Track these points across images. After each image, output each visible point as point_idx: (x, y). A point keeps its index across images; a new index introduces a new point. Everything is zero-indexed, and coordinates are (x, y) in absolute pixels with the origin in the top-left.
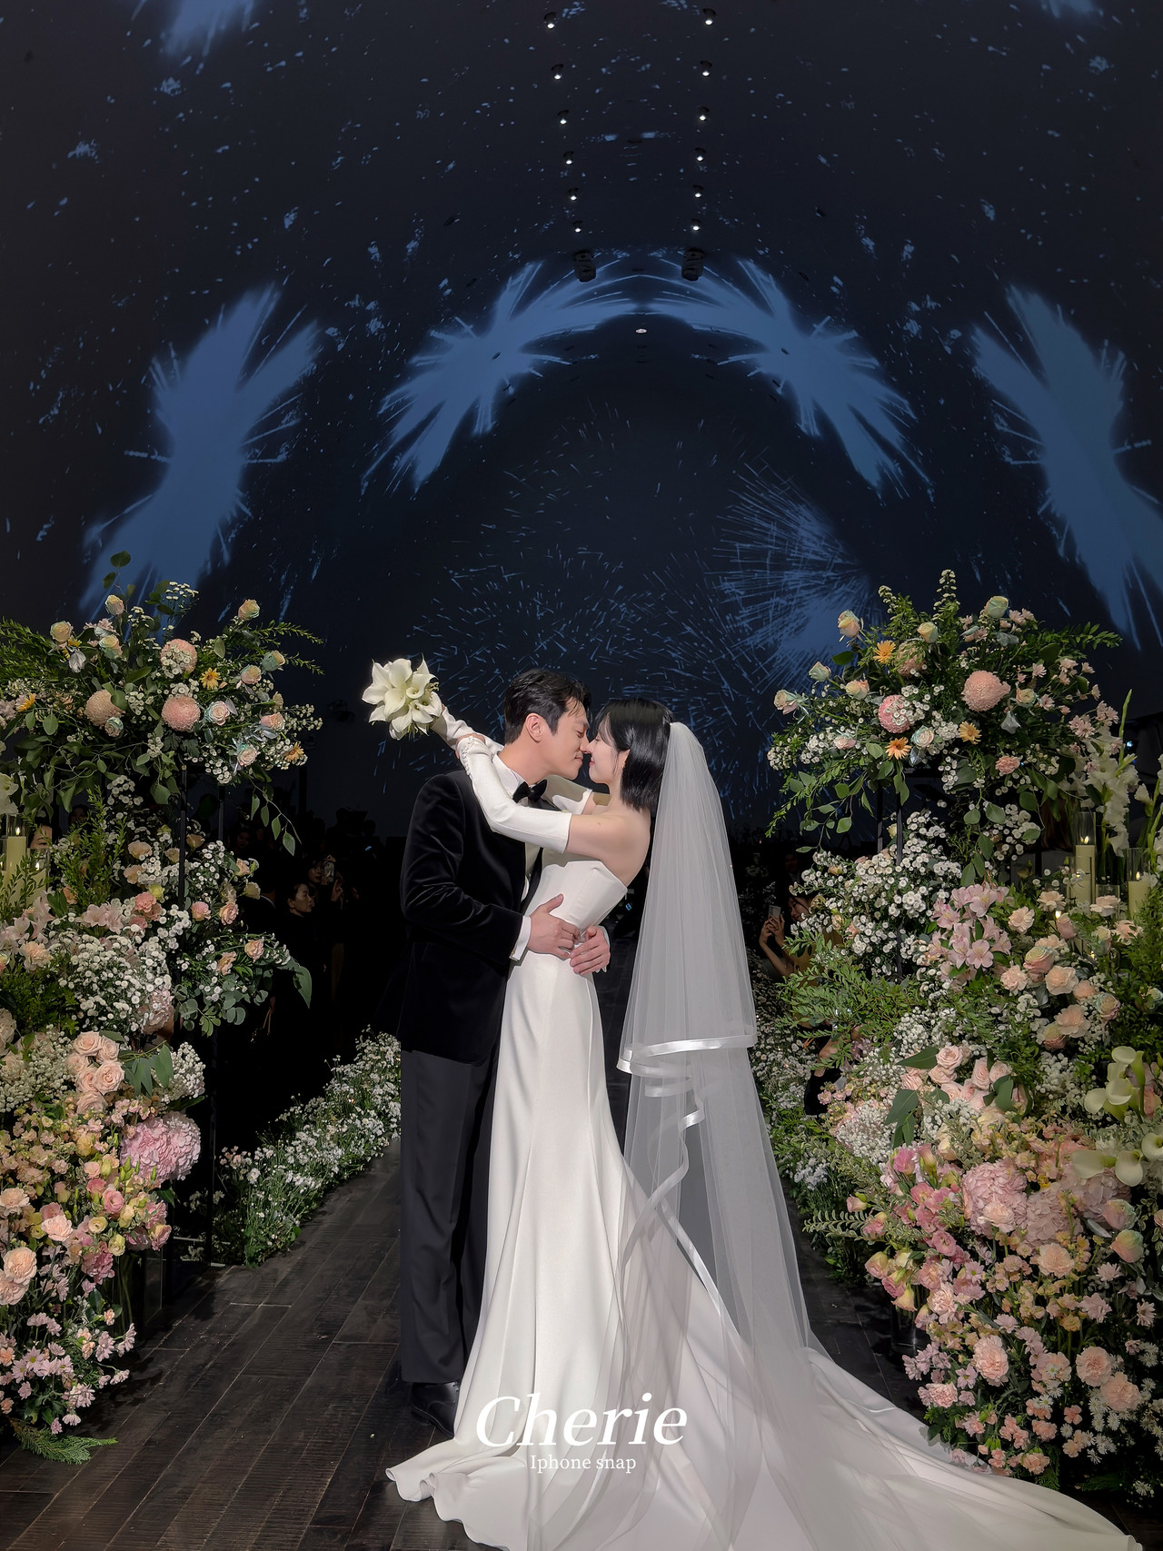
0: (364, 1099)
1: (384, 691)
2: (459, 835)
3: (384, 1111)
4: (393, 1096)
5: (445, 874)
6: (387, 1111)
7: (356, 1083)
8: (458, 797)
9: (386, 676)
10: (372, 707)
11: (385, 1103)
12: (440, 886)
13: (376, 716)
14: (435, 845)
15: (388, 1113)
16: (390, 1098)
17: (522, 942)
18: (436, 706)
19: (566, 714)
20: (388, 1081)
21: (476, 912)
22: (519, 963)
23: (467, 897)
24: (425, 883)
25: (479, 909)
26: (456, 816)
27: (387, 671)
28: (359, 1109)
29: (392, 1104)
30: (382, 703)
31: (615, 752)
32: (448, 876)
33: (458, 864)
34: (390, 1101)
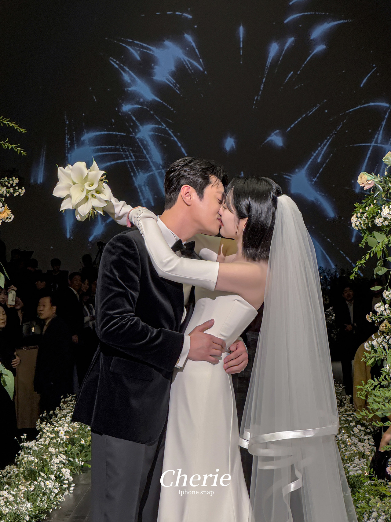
0: (44, 466)
1: (69, 188)
2: (136, 278)
3: (59, 475)
4: (64, 464)
5: (128, 307)
6: (61, 475)
7: (38, 454)
8: (135, 250)
9: (68, 176)
10: (61, 200)
11: (59, 469)
12: (125, 317)
13: (65, 206)
14: (120, 286)
15: (62, 477)
16: (62, 465)
17: (185, 354)
18: (107, 193)
19: (210, 186)
20: (61, 453)
21: (151, 335)
22: (182, 369)
23: (144, 324)
24: (115, 314)
25: (153, 333)
26: (135, 265)
27: (69, 172)
28: (43, 474)
29: (64, 470)
30: (69, 196)
31: (237, 219)
32: (131, 308)
33: (136, 300)
34: (62, 468)
